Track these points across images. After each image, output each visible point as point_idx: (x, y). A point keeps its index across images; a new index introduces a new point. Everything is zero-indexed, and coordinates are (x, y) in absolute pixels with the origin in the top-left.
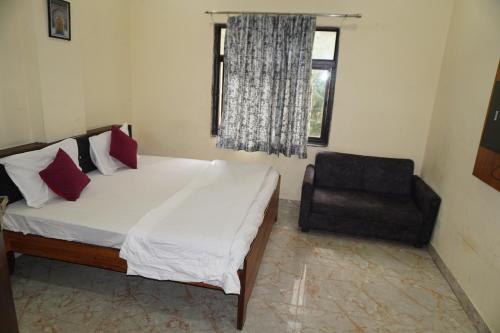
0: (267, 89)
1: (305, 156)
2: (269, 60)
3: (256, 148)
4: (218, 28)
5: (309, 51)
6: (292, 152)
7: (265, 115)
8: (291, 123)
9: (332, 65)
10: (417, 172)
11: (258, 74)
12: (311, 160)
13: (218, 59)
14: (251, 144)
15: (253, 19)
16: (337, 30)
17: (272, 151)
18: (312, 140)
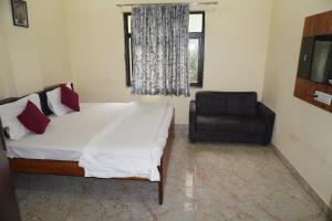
0: (161, 53)
1: (189, 95)
2: (161, 35)
3: (157, 92)
4: (126, 15)
5: (187, 27)
6: (180, 93)
7: (161, 71)
8: (178, 74)
9: (201, 36)
10: (259, 99)
11: (154, 44)
12: (193, 97)
13: (128, 36)
14: (153, 90)
15: (149, 8)
16: (203, 13)
17: (168, 93)
18: (192, 85)
